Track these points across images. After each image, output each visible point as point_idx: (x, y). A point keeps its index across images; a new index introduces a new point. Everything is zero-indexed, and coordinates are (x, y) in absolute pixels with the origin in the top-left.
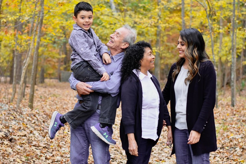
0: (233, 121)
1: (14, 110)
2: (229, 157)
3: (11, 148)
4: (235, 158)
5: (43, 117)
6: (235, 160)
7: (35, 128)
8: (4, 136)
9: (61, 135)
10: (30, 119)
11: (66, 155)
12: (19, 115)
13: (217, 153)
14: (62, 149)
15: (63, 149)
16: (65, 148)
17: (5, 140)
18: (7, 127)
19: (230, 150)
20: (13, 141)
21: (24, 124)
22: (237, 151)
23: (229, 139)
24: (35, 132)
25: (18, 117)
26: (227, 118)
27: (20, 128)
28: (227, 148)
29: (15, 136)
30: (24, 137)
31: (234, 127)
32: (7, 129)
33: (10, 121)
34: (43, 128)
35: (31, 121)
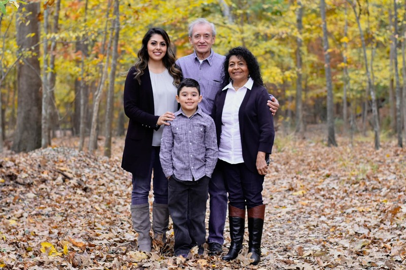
1: (87, 156)
3: (87, 198)
8: (77, 184)
10: (109, 166)
12: (94, 162)
13: (357, 195)
17: (78, 189)
18: (80, 176)
20: (88, 190)
24: (116, 181)
25: (92, 164)
26: (386, 160)
27: (96, 176)
29: (91, 185)
30: (101, 187)
32: (80, 178)
33: (82, 168)
34: (127, 177)
35: (110, 169)
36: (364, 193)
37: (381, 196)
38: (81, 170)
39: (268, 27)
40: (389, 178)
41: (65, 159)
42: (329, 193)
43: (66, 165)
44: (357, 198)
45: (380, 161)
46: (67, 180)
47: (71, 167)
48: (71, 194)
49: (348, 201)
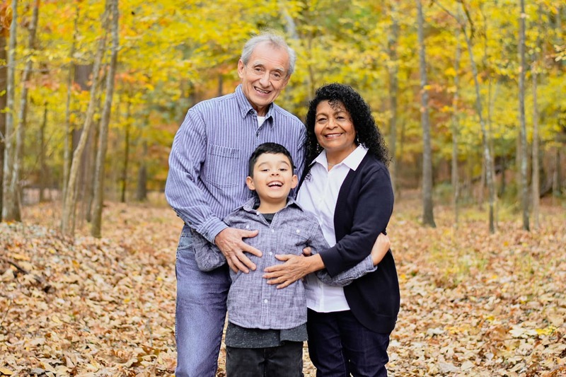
0: (512, 254)
1: (58, 237)
2: (469, 313)
3: (47, 303)
5: (116, 251)
6: (479, 316)
7: (98, 269)
8: (34, 281)
9: (148, 282)
10: (89, 253)
11: (151, 314)
12: (67, 247)
13: (451, 307)
14: (146, 304)
15: (148, 305)
16: (152, 303)
17: (35, 288)
18: (42, 268)
19: (477, 301)
20: (50, 291)
21: (76, 263)
22: (489, 303)
24: (96, 277)
25: (65, 250)
26: (502, 251)
27: (67, 269)
28: (473, 299)
29: (56, 282)
30: (72, 286)
31: (507, 265)
32: (41, 271)
33: (48, 256)
34: (114, 270)
35: (90, 257)
36: (462, 303)
37: (485, 309)
38: (46, 258)
40: (502, 281)
41: (24, 242)
42: (412, 301)
43: (23, 251)
44: (451, 312)
45: (493, 253)
46: (20, 274)
47: (31, 254)
48: (23, 296)
49: (438, 316)
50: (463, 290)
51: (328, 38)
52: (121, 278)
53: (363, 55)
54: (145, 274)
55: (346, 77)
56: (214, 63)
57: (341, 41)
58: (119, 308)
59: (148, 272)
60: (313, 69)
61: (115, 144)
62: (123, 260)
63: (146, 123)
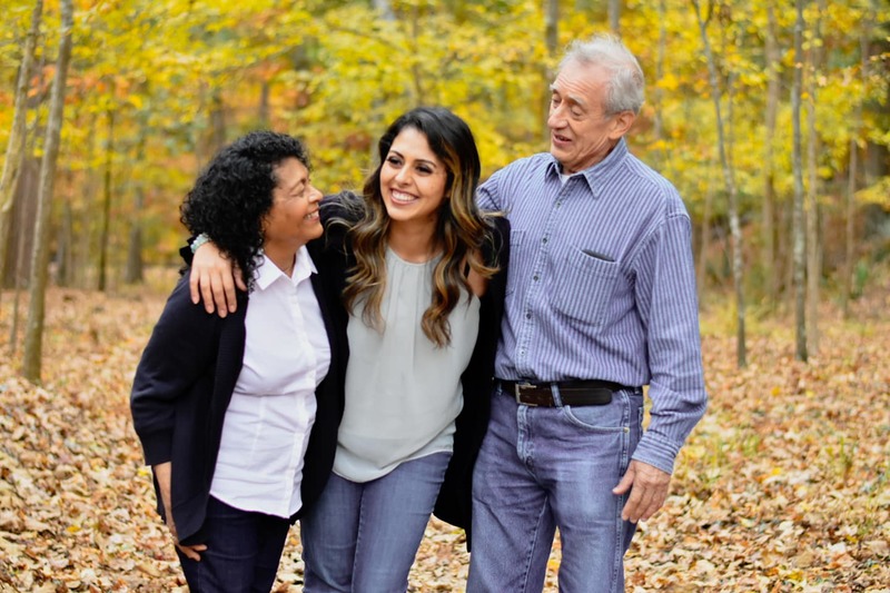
0: (792, 414)
2: (747, 560)
4: (770, 566)
5: (62, 416)
6: (768, 569)
7: (23, 457)
9: (120, 483)
11: (120, 561)
13: (707, 542)
14: (111, 538)
15: (116, 538)
16: (124, 533)
19: (756, 529)
22: (781, 537)
23: (763, 487)
24: (19, 475)
26: (772, 407)
28: (746, 523)
31: (791, 441)
34: (56, 456)
35: (10, 432)
36: (724, 533)
37: (778, 553)
39: (473, 39)
44: (710, 555)
45: (757, 411)
49: (683, 564)
50: (724, 502)
51: (443, 20)
52: (68, 475)
53: (503, 48)
54: (116, 463)
55: (473, 84)
56: (251, 60)
57: (467, 24)
58: (56, 546)
59: (122, 458)
60: (420, 71)
61: (87, 192)
62: (74, 433)
63: (140, 157)
